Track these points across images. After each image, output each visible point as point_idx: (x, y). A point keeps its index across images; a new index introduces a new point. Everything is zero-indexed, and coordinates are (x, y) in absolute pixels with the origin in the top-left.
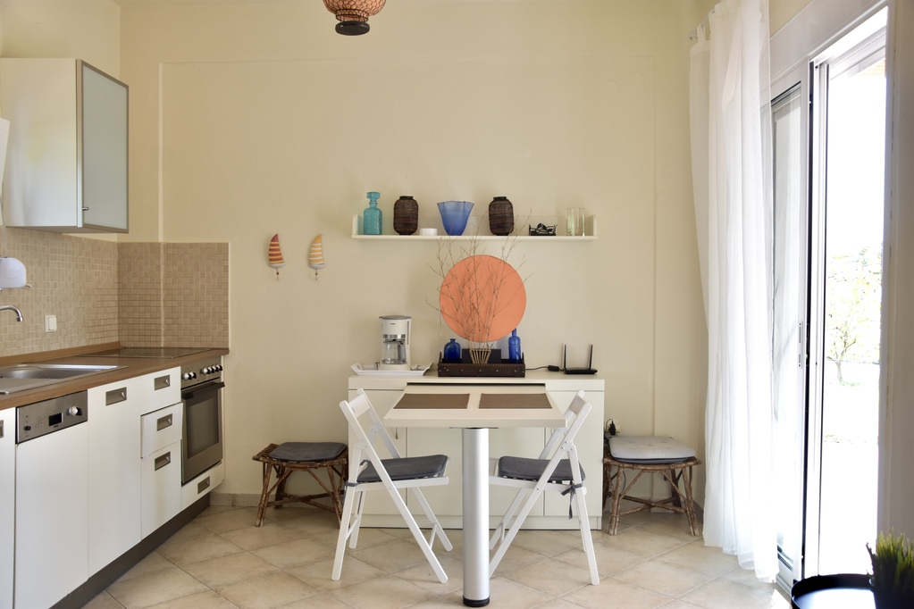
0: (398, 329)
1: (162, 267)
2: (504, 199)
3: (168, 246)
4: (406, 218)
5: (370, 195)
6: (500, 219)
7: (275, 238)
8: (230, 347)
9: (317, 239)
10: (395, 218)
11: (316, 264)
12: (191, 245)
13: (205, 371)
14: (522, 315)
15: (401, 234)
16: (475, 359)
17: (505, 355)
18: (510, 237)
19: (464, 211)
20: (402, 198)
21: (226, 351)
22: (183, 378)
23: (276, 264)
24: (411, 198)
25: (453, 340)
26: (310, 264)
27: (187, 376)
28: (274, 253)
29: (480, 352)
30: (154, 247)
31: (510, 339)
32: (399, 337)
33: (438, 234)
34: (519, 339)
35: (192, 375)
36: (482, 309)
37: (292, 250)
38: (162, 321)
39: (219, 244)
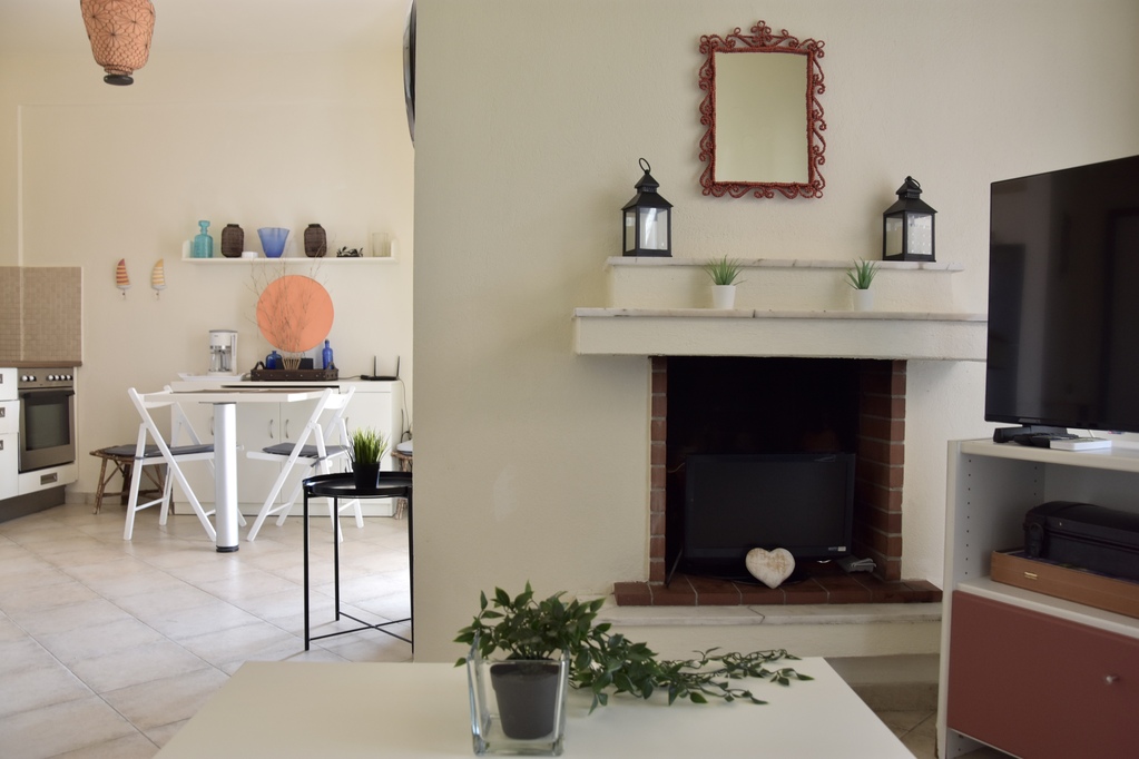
0: (223, 341)
1: (22, 289)
2: (318, 226)
3: (27, 270)
4: (233, 243)
5: (200, 223)
6: (315, 243)
7: (122, 263)
8: (83, 360)
9: (160, 263)
10: (222, 243)
11: (157, 286)
12: (48, 269)
13: (51, 377)
14: (330, 327)
15: (227, 256)
16: (287, 367)
17: (318, 365)
18: (324, 259)
19: (279, 236)
20: (229, 226)
21: (79, 364)
22: (20, 379)
23: (123, 286)
24: (237, 226)
25: (274, 352)
26: (153, 285)
27: (25, 378)
28: (121, 276)
29: (292, 361)
30: (14, 271)
31: (324, 351)
32: (223, 348)
33: (259, 256)
34: (331, 350)
35: (32, 378)
36: (293, 323)
37: (138, 272)
38: (22, 337)
39: (73, 269)
